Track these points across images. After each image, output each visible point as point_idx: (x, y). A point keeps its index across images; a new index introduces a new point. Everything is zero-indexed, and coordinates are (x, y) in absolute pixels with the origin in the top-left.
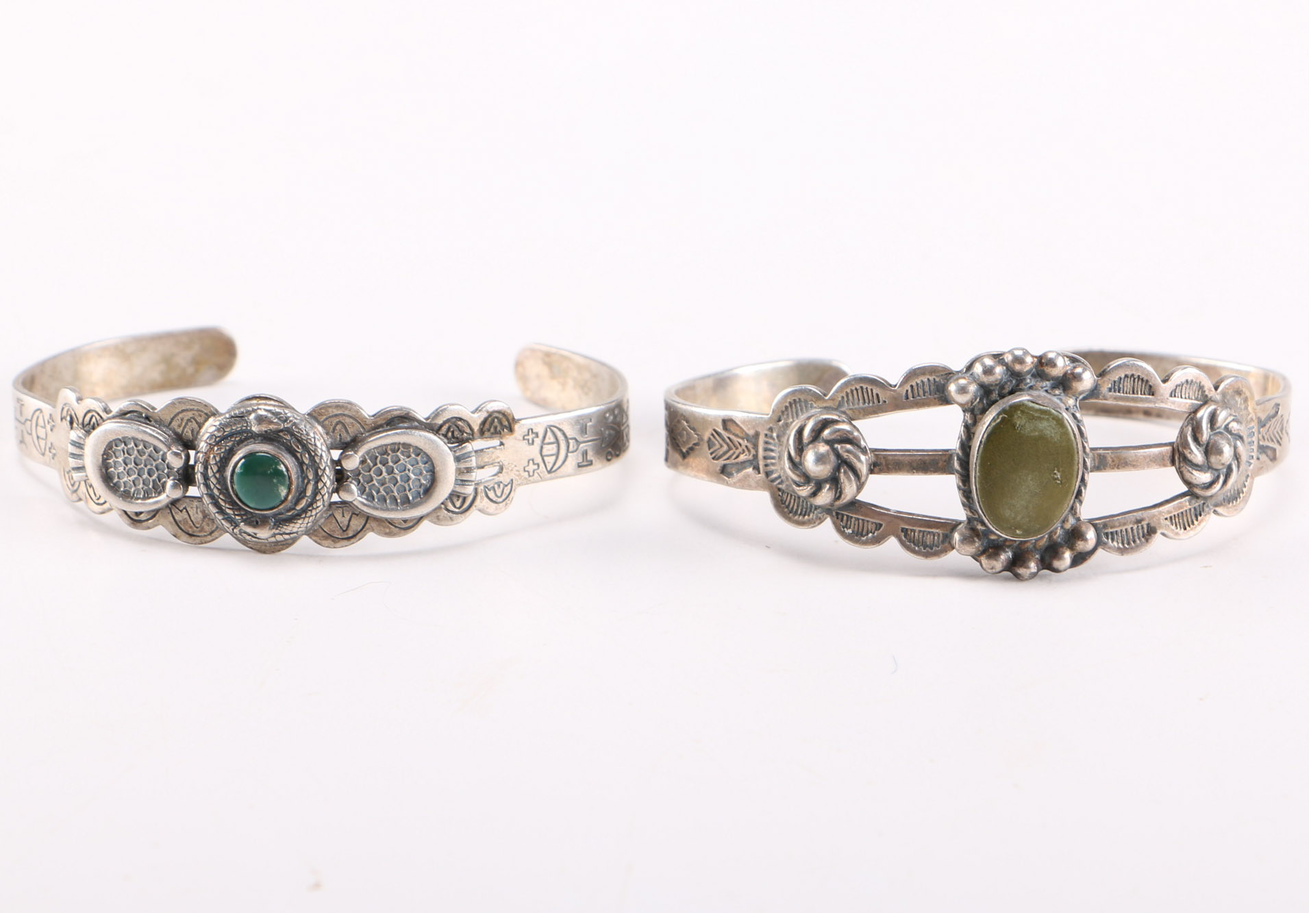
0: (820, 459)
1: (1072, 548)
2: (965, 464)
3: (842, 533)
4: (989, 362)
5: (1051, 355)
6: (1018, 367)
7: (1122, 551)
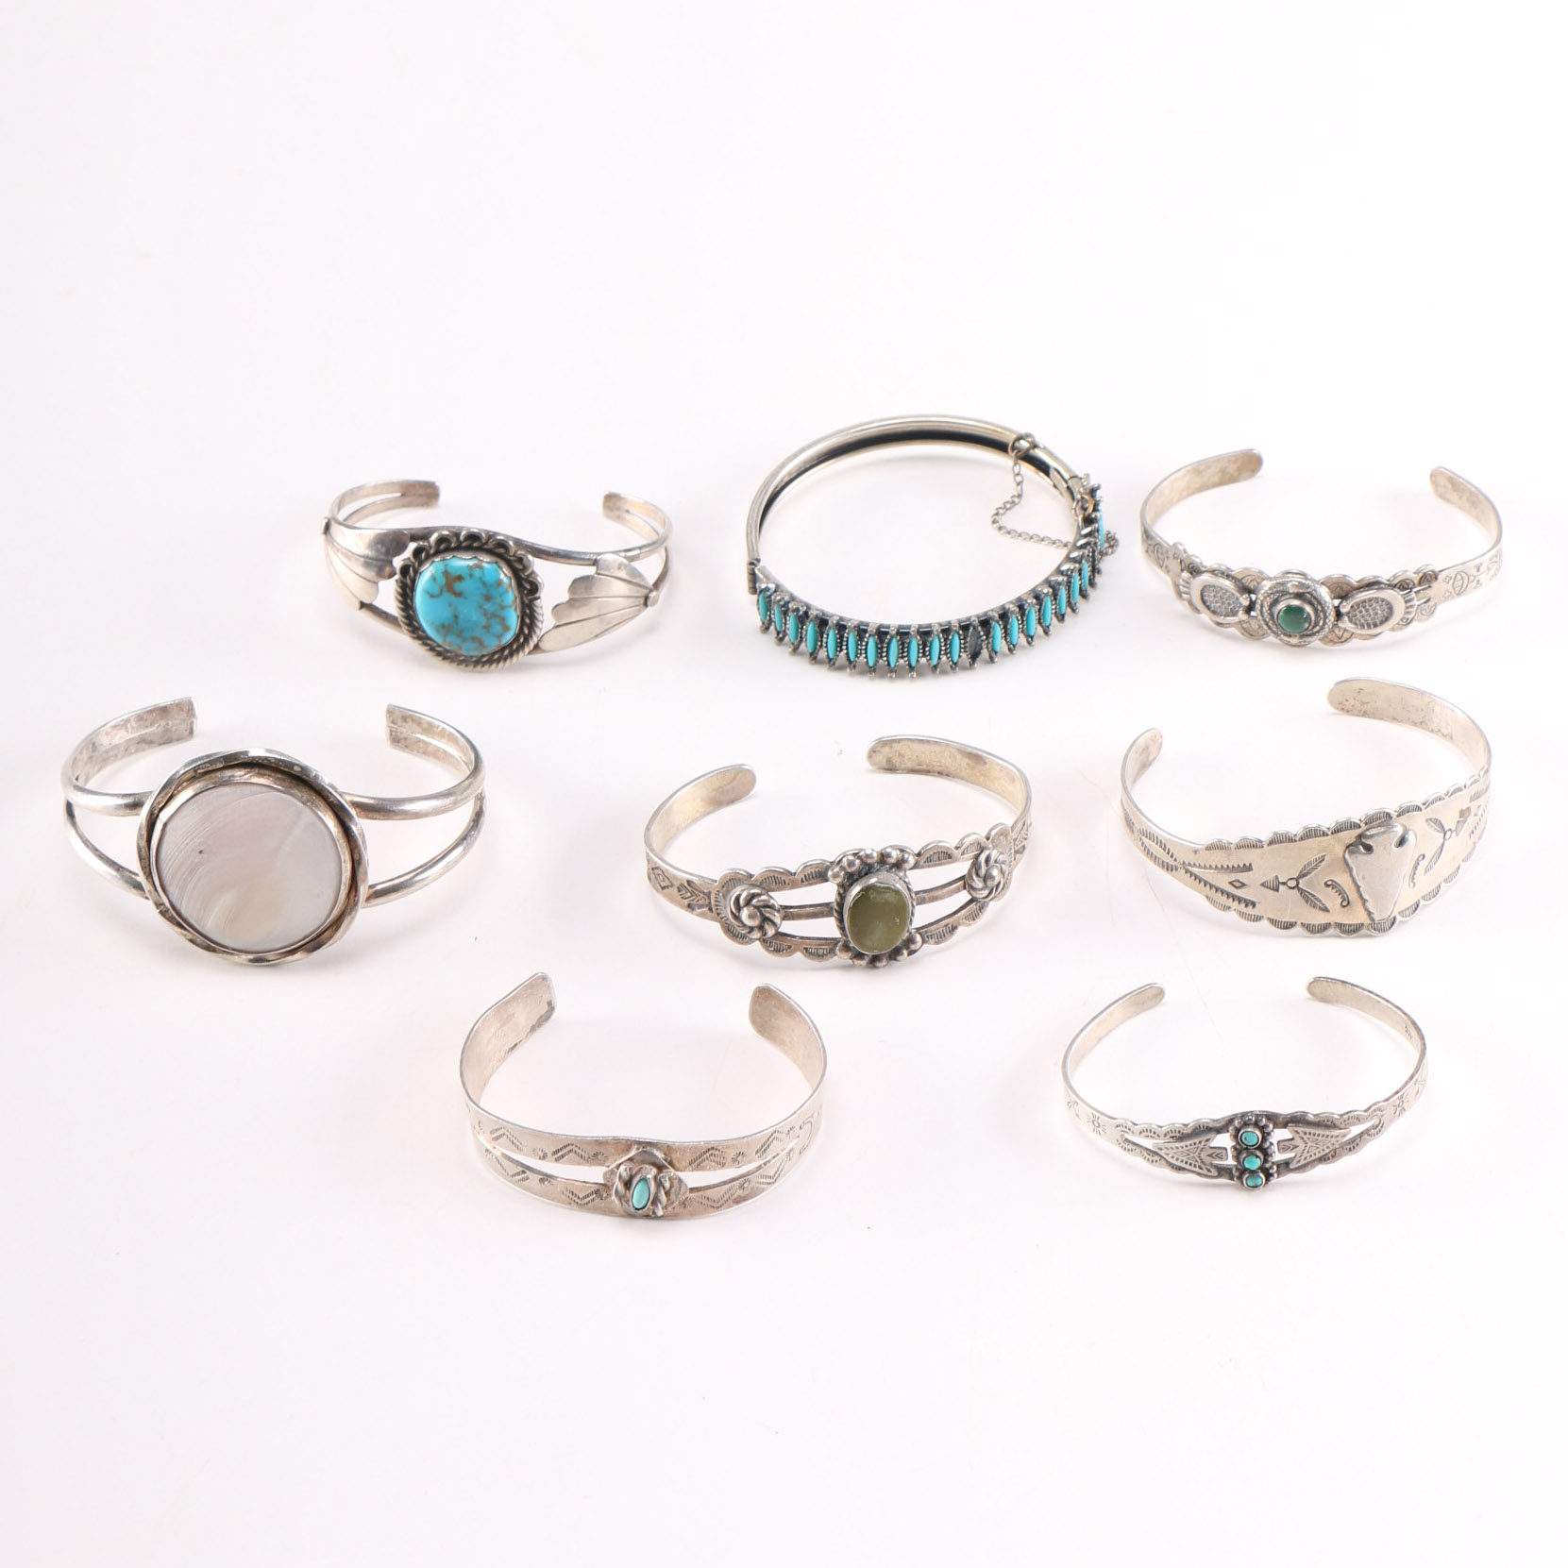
0: (751, 917)
1: (907, 948)
2: (840, 913)
3: (767, 950)
4: (851, 858)
5: (889, 850)
6: (869, 861)
7: (937, 943)
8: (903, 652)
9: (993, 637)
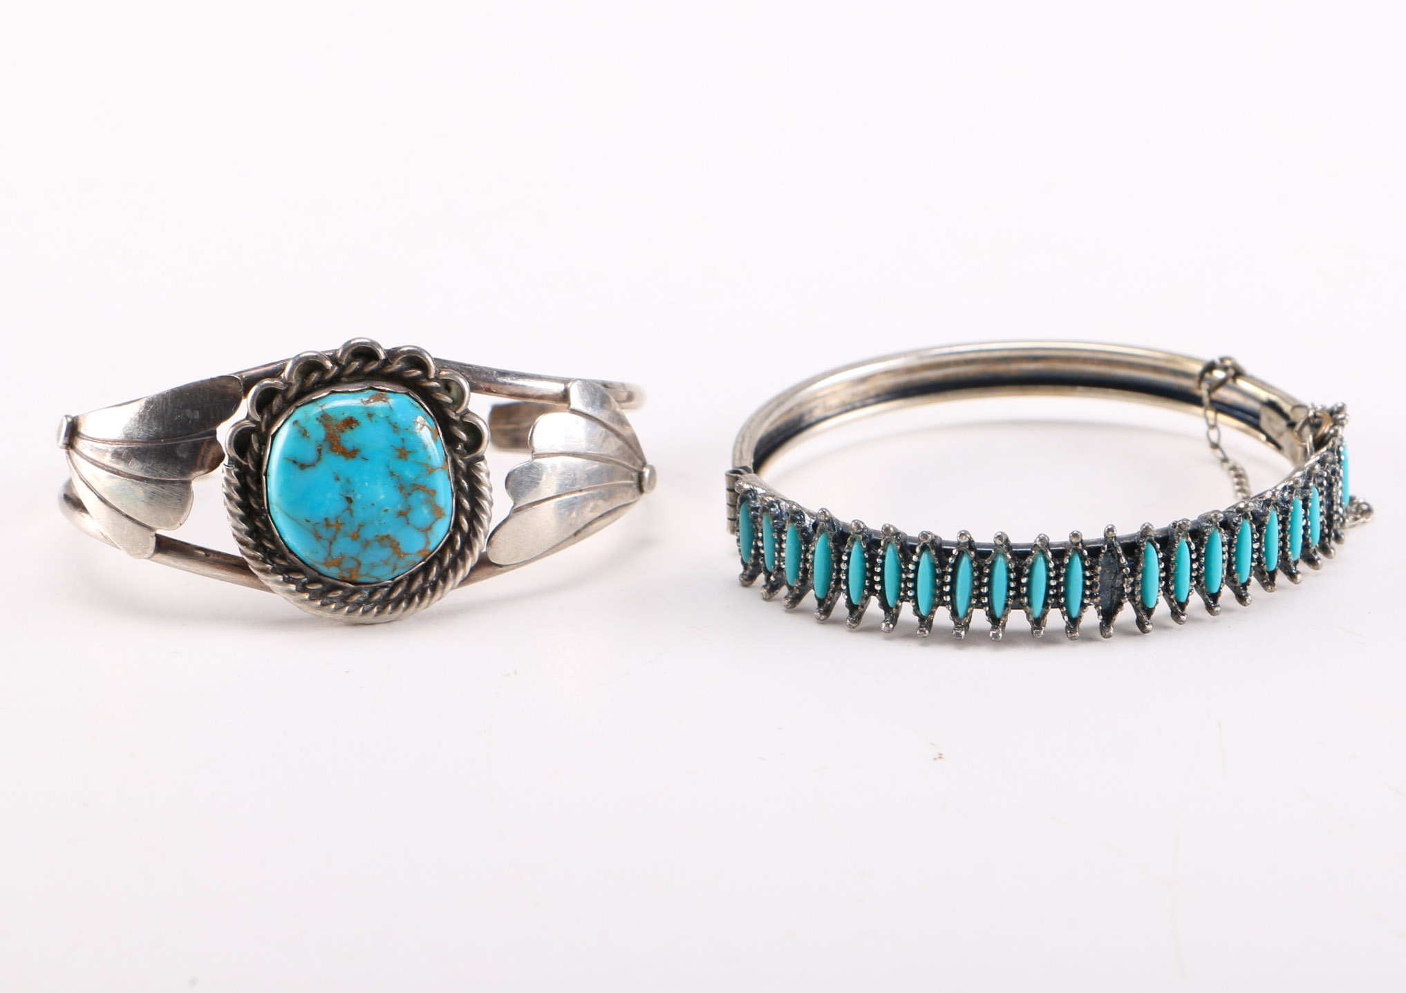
8: (981, 585)
9: (1143, 571)
